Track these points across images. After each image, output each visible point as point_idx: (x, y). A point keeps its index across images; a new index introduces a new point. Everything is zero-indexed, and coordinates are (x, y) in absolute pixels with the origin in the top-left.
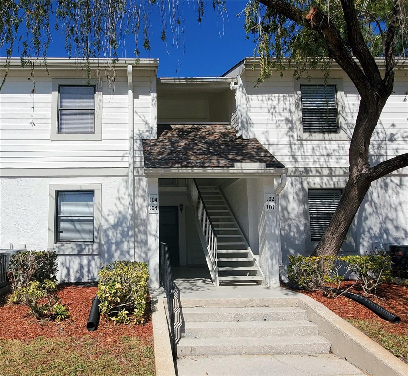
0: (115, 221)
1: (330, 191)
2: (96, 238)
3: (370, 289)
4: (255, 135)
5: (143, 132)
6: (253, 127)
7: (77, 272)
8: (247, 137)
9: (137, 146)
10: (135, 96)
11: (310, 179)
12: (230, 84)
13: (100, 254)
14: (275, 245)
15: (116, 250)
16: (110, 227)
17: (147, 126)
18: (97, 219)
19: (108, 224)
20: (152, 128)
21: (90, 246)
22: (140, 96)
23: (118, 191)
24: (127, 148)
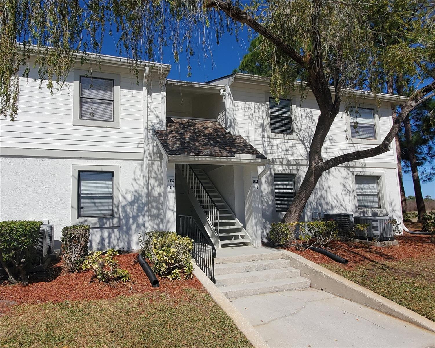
0: (132, 198)
1: (287, 176)
2: (116, 213)
3: (325, 244)
4: (239, 132)
5: (155, 124)
6: (237, 126)
7: (99, 243)
8: (234, 133)
9: (150, 136)
10: (149, 93)
11: (276, 167)
12: (219, 90)
13: (119, 227)
14: (259, 216)
15: (133, 223)
16: (127, 204)
17: (158, 119)
18: (117, 197)
19: (126, 201)
20: (162, 122)
21: (111, 221)
22: (152, 93)
23: (134, 173)
24: (143, 136)
